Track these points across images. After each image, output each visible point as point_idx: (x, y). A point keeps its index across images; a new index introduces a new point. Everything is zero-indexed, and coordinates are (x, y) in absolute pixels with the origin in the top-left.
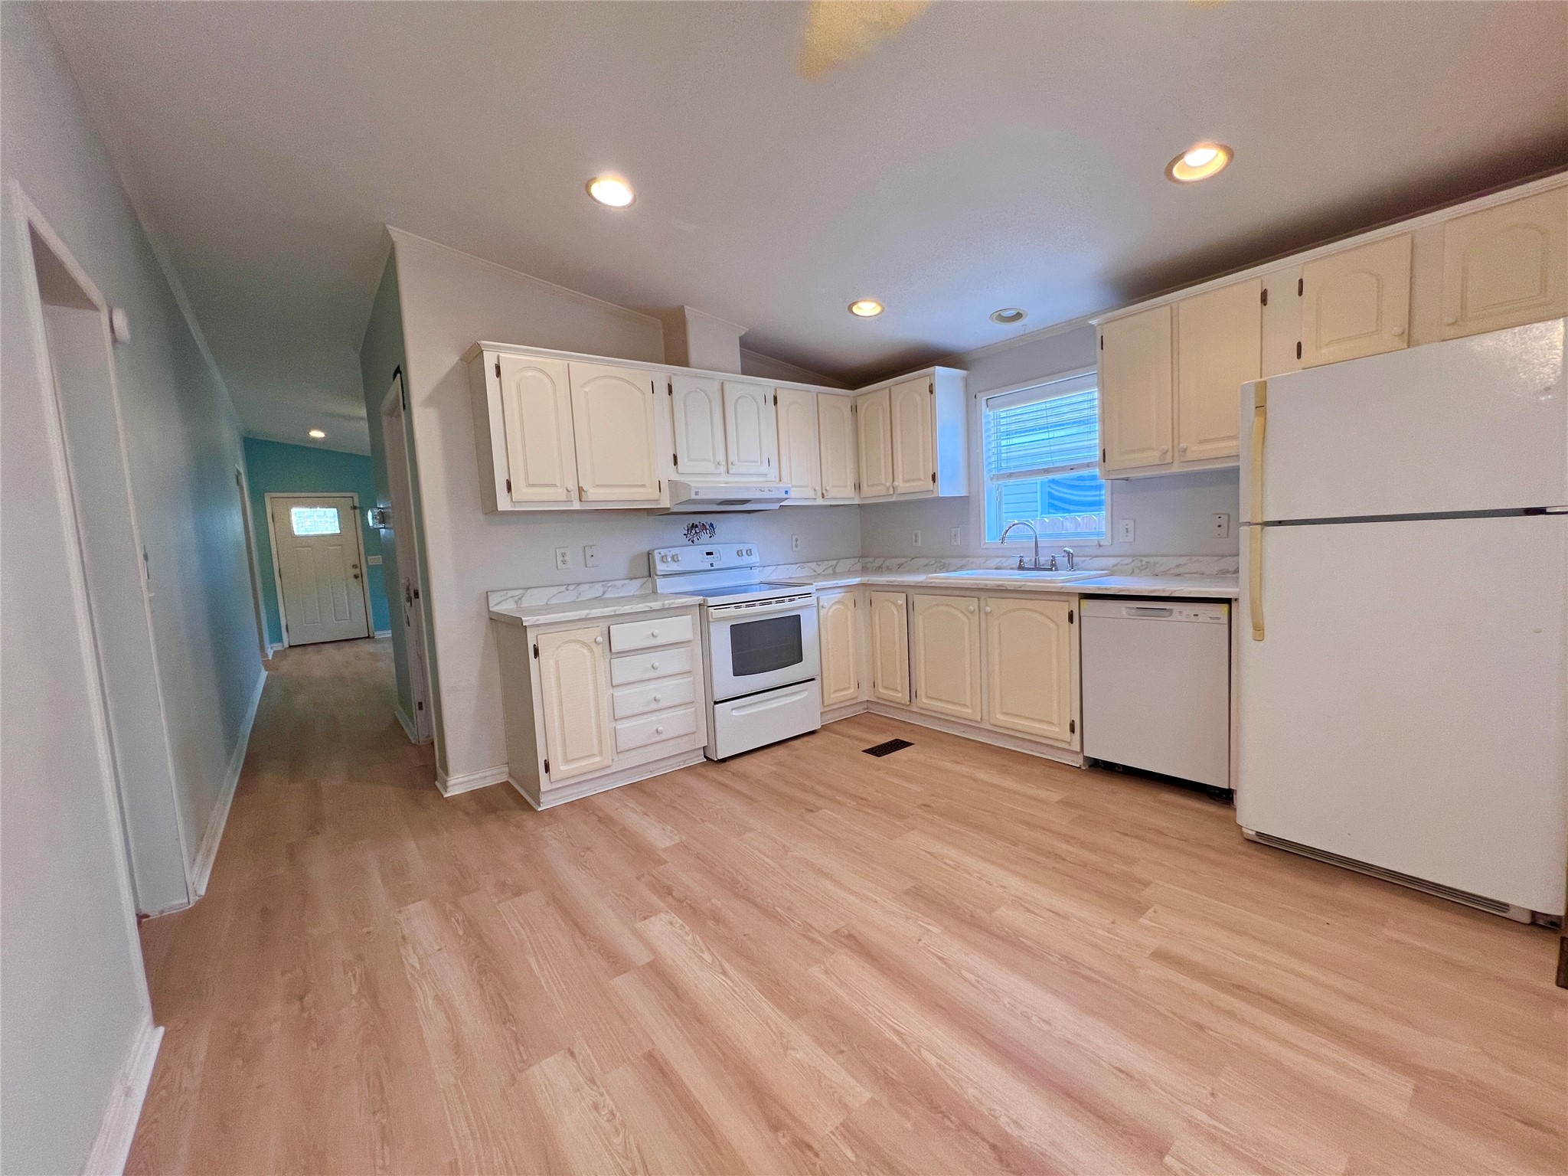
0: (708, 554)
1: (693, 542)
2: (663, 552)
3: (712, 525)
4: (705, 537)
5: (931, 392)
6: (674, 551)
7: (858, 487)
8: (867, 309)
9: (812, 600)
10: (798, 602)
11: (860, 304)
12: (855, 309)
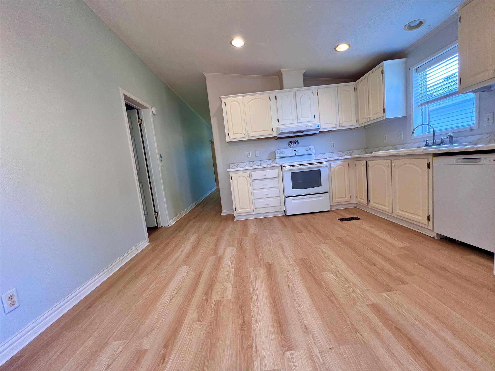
0: (294, 151)
1: (291, 147)
2: (278, 151)
3: (297, 141)
4: (295, 145)
5: (383, 73)
6: (282, 150)
7: (357, 121)
8: (343, 48)
9: (326, 164)
10: (319, 165)
11: (340, 46)
12: (337, 49)
